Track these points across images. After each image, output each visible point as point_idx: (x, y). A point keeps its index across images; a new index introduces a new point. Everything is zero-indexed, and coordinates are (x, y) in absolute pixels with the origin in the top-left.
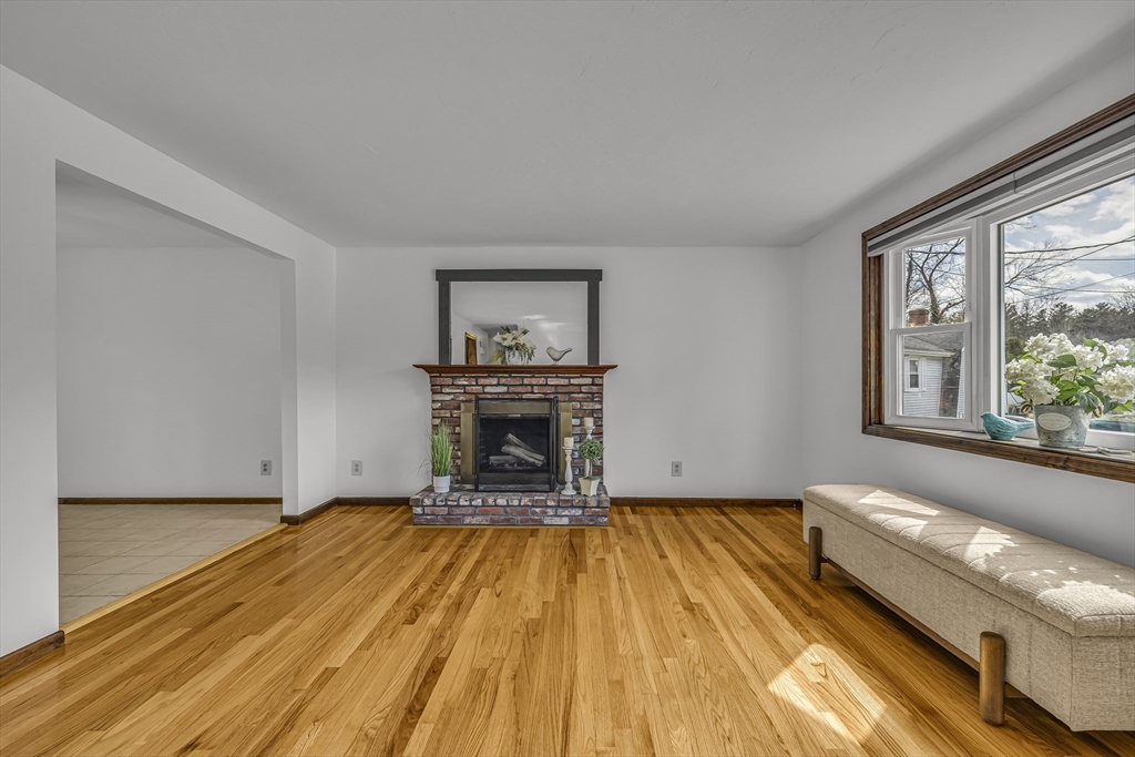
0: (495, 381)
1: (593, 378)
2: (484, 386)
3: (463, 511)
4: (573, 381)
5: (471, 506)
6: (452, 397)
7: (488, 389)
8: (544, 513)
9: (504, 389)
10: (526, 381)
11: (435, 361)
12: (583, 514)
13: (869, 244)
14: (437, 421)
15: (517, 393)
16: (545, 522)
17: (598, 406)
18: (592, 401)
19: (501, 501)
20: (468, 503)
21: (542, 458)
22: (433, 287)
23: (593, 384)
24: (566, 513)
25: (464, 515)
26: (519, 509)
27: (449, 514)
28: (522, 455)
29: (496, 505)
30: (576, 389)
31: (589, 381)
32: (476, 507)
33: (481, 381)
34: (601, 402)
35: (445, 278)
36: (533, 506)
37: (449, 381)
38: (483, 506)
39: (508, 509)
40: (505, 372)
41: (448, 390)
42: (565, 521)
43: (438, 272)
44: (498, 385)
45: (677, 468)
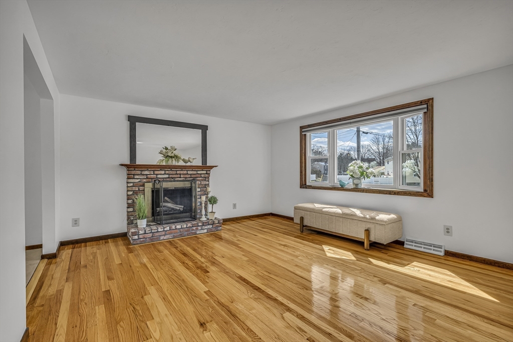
0: (163, 172)
1: (207, 171)
2: (157, 175)
3: (160, 234)
4: (198, 172)
5: (164, 231)
6: (139, 180)
7: (159, 176)
8: (197, 229)
9: (167, 176)
10: (178, 172)
11: (128, 163)
12: (212, 227)
13: (303, 130)
14: (130, 193)
15: (172, 178)
16: (197, 233)
17: (207, 183)
18: (205, 180)
19: (179, 227)
20: (163, 230)
21: (183, 207)
22: (126, 125)
23: (206, 174)
24: (206, 227)
25: (160, 236)
26: (186, 229)
27: (152, 236)
28: (172, 207)
29: (176, 229)
30: (199, 176)
31: (205, 172)
32: (166, 231)
33: (156, 172)
34: (208, 181)
35: (133, 121)
36: (192, 227)
37: (139, 172)
38: (170, 230)
39: (181, 230)
40: (169, 168)
41: (137, 177)
42: (206, 231)
43: (129, 117)
44: (165, 174)
45: (235, 206)
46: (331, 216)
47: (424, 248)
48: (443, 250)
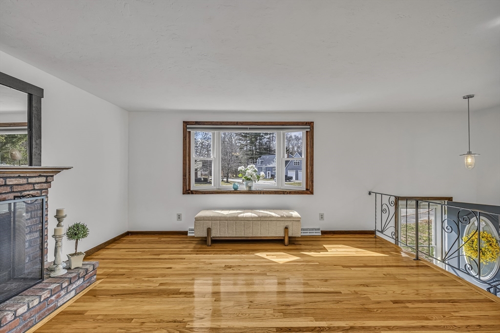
1: (47, 177)
8: (58, 297)
12: (84, 281)
13: (188, 126)
16: (59, 304)
19: (21, 310)
23: (44, 183)
24: (74, 286)
26: (37, 307)
30: (30, 187)
34: (47, 196)
36: (51, 296)
42: (73, 294)
46: (247, 222)
47: (309, 233)
48: (320, 231)
